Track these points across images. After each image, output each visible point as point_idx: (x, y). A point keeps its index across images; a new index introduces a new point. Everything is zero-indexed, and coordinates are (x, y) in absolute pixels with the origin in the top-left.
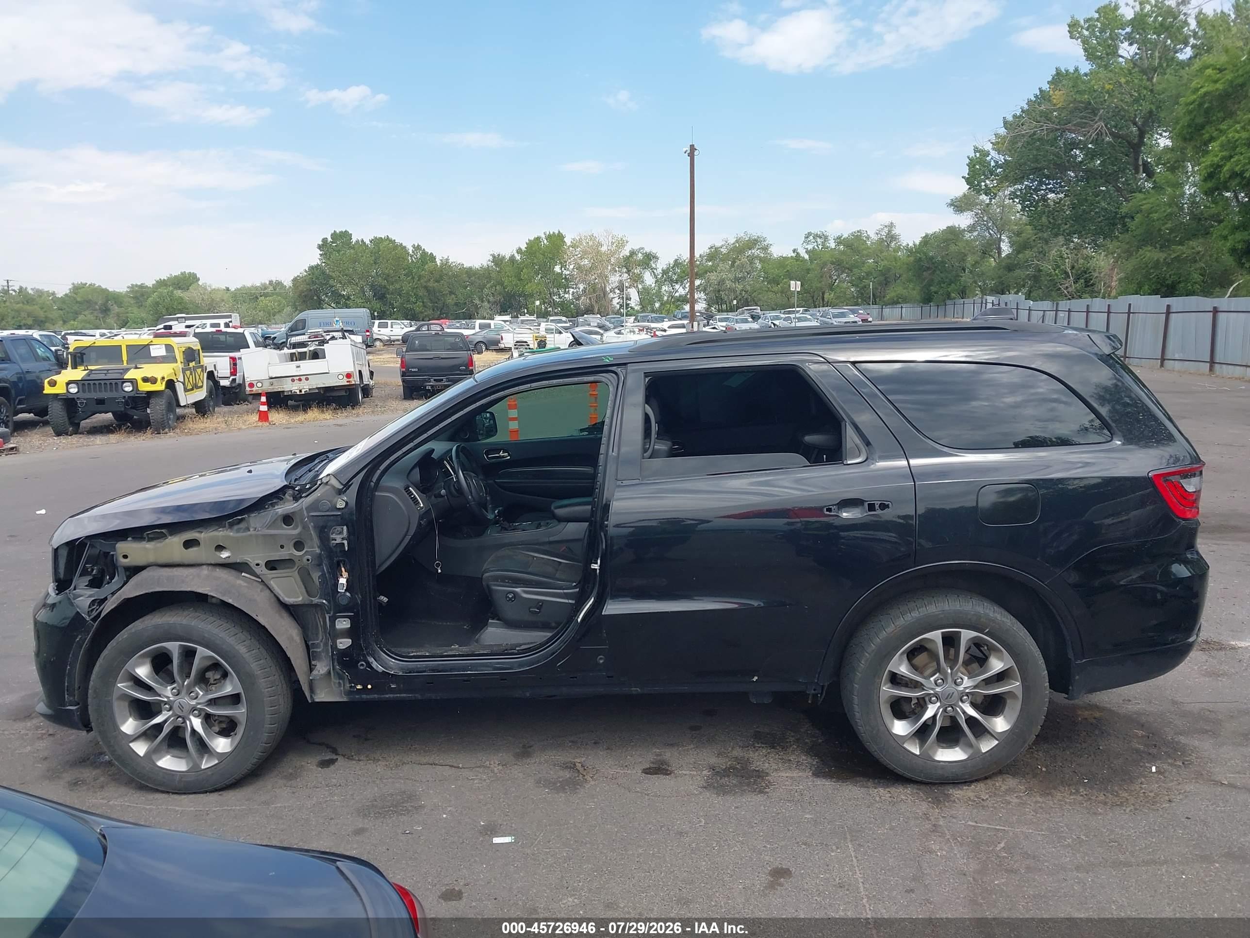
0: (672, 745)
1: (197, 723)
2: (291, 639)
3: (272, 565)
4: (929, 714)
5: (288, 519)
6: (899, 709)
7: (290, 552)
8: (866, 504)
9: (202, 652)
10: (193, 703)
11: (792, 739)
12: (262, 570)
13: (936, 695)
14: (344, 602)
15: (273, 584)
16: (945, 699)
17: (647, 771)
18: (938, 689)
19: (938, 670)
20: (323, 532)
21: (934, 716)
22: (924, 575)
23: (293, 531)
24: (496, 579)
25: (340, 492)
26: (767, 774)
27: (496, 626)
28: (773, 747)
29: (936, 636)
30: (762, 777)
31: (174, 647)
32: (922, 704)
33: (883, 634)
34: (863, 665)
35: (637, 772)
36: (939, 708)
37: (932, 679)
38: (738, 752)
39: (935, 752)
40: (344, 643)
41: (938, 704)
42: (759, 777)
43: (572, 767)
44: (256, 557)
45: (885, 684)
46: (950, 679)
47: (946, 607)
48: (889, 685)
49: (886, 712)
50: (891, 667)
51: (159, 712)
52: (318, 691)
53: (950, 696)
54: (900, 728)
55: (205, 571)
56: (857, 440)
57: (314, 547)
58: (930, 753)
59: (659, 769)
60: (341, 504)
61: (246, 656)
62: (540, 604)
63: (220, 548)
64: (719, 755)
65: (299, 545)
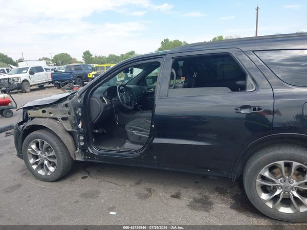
0: (185, 187)
1: (46, 162)
2: (69, 141)
3: (63, 119)
4: (277, 193)
5: (66, 106)
6: (265, 189)
7: (67, 115)
8: (252, 108)
9: (46, 143)
10: (45, 157)
11: (229, 191)
12: (60, 120)
13: (281, 186)
14: (81, 131)
15: (64, 124)
16: (285, 189)
17: (172, 196)
18: (282, 184)
19: (282, 176)
20: (75, 110)
21: (280, 194)
22: (282, 137)
23: (68, 109)
24: (128, 127)
25: (79, 98)
26: (213, 204)
27: (128, 142)
28: (221, 194)
29: (281, 163)
30: (210, 205)
31: (39, 140)
32: (275, 189)
33: (258, 160)
34: (249, 171)
35: (169, 196)
36: (282, 191)
37: (279, 180)
38: (207, 194)
39: (279, 208)
40: (82, 144)
41: (282, 190)
42: (209, 205)
43: (150, 190)
44: (59, 116)
45: (258, 179)
46: (287, 181)
47: (286, 152)
48: (261, 179)
49: (259, 190)
50: (261, 173)
51: (38, 158)
52: (76, 157)
53: (287, 187)
54: (264, 196)
55: (47, 119)
56: (252, 82)
57: (73, 114)
58: (277, 208)
59: (177, 196)
60: (79, 102)
61: (56, 145)
62: (140, 137)
63: (50, 113)
64: (200, 194)
65: (69, 114)
